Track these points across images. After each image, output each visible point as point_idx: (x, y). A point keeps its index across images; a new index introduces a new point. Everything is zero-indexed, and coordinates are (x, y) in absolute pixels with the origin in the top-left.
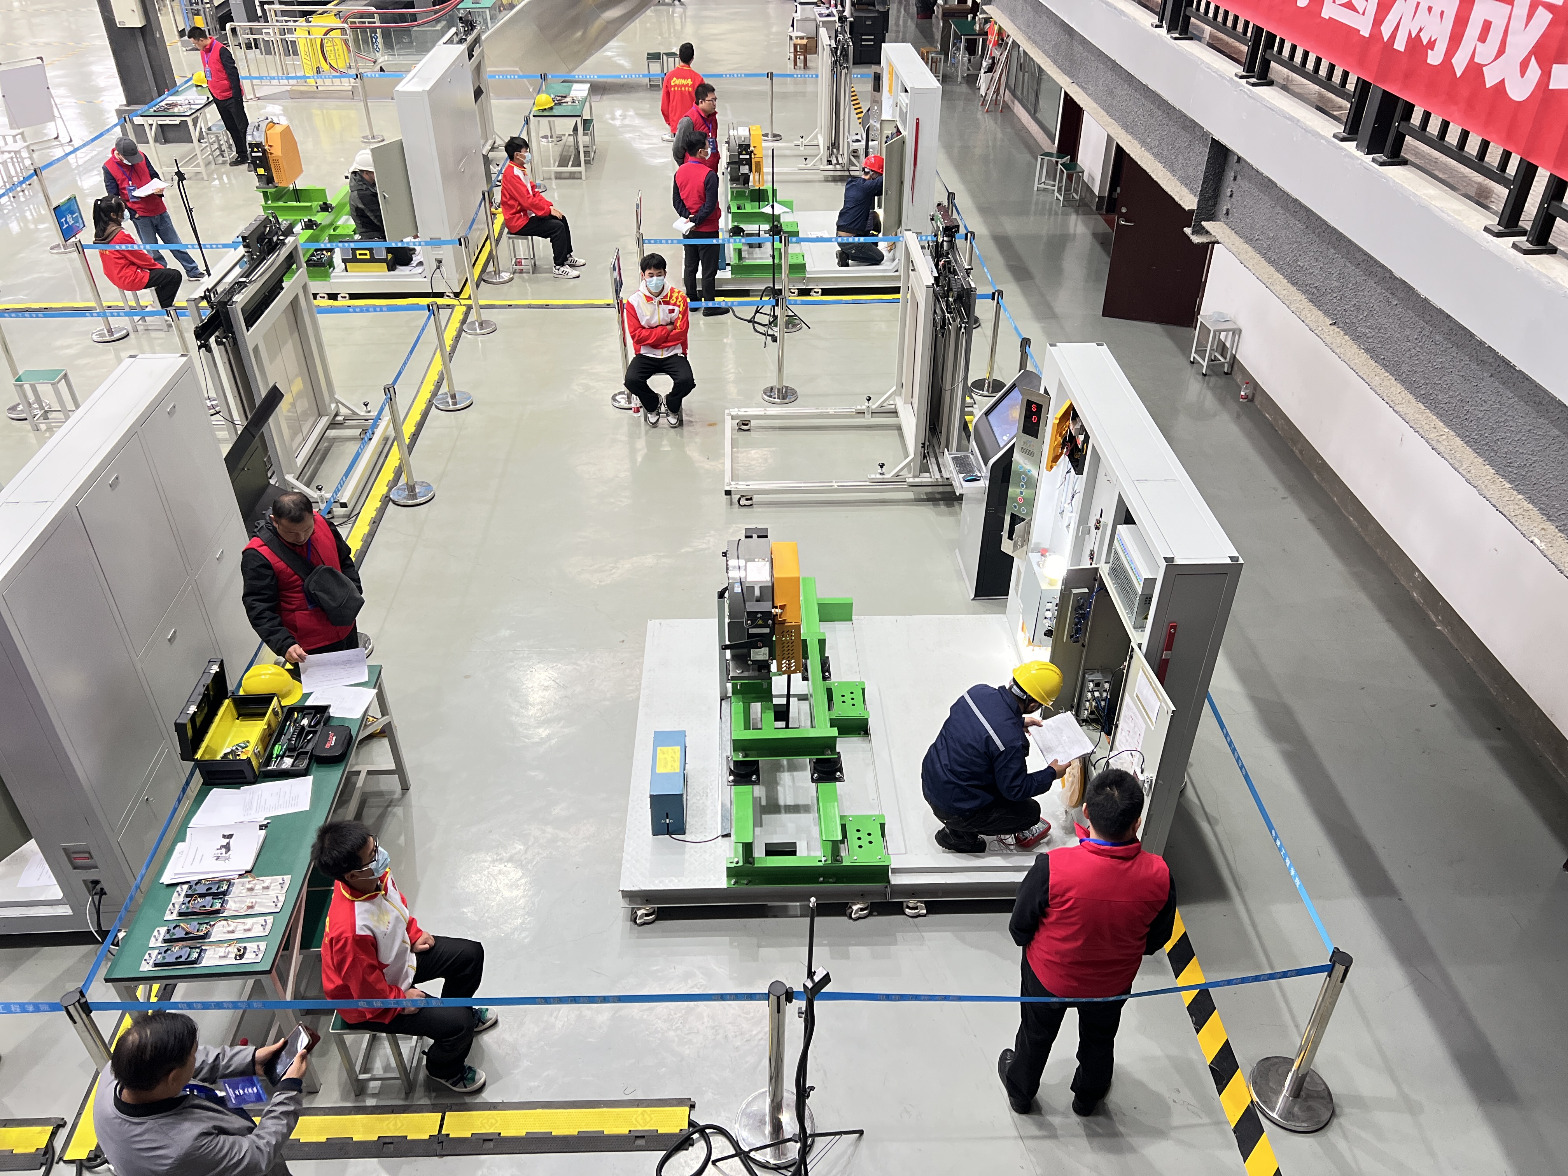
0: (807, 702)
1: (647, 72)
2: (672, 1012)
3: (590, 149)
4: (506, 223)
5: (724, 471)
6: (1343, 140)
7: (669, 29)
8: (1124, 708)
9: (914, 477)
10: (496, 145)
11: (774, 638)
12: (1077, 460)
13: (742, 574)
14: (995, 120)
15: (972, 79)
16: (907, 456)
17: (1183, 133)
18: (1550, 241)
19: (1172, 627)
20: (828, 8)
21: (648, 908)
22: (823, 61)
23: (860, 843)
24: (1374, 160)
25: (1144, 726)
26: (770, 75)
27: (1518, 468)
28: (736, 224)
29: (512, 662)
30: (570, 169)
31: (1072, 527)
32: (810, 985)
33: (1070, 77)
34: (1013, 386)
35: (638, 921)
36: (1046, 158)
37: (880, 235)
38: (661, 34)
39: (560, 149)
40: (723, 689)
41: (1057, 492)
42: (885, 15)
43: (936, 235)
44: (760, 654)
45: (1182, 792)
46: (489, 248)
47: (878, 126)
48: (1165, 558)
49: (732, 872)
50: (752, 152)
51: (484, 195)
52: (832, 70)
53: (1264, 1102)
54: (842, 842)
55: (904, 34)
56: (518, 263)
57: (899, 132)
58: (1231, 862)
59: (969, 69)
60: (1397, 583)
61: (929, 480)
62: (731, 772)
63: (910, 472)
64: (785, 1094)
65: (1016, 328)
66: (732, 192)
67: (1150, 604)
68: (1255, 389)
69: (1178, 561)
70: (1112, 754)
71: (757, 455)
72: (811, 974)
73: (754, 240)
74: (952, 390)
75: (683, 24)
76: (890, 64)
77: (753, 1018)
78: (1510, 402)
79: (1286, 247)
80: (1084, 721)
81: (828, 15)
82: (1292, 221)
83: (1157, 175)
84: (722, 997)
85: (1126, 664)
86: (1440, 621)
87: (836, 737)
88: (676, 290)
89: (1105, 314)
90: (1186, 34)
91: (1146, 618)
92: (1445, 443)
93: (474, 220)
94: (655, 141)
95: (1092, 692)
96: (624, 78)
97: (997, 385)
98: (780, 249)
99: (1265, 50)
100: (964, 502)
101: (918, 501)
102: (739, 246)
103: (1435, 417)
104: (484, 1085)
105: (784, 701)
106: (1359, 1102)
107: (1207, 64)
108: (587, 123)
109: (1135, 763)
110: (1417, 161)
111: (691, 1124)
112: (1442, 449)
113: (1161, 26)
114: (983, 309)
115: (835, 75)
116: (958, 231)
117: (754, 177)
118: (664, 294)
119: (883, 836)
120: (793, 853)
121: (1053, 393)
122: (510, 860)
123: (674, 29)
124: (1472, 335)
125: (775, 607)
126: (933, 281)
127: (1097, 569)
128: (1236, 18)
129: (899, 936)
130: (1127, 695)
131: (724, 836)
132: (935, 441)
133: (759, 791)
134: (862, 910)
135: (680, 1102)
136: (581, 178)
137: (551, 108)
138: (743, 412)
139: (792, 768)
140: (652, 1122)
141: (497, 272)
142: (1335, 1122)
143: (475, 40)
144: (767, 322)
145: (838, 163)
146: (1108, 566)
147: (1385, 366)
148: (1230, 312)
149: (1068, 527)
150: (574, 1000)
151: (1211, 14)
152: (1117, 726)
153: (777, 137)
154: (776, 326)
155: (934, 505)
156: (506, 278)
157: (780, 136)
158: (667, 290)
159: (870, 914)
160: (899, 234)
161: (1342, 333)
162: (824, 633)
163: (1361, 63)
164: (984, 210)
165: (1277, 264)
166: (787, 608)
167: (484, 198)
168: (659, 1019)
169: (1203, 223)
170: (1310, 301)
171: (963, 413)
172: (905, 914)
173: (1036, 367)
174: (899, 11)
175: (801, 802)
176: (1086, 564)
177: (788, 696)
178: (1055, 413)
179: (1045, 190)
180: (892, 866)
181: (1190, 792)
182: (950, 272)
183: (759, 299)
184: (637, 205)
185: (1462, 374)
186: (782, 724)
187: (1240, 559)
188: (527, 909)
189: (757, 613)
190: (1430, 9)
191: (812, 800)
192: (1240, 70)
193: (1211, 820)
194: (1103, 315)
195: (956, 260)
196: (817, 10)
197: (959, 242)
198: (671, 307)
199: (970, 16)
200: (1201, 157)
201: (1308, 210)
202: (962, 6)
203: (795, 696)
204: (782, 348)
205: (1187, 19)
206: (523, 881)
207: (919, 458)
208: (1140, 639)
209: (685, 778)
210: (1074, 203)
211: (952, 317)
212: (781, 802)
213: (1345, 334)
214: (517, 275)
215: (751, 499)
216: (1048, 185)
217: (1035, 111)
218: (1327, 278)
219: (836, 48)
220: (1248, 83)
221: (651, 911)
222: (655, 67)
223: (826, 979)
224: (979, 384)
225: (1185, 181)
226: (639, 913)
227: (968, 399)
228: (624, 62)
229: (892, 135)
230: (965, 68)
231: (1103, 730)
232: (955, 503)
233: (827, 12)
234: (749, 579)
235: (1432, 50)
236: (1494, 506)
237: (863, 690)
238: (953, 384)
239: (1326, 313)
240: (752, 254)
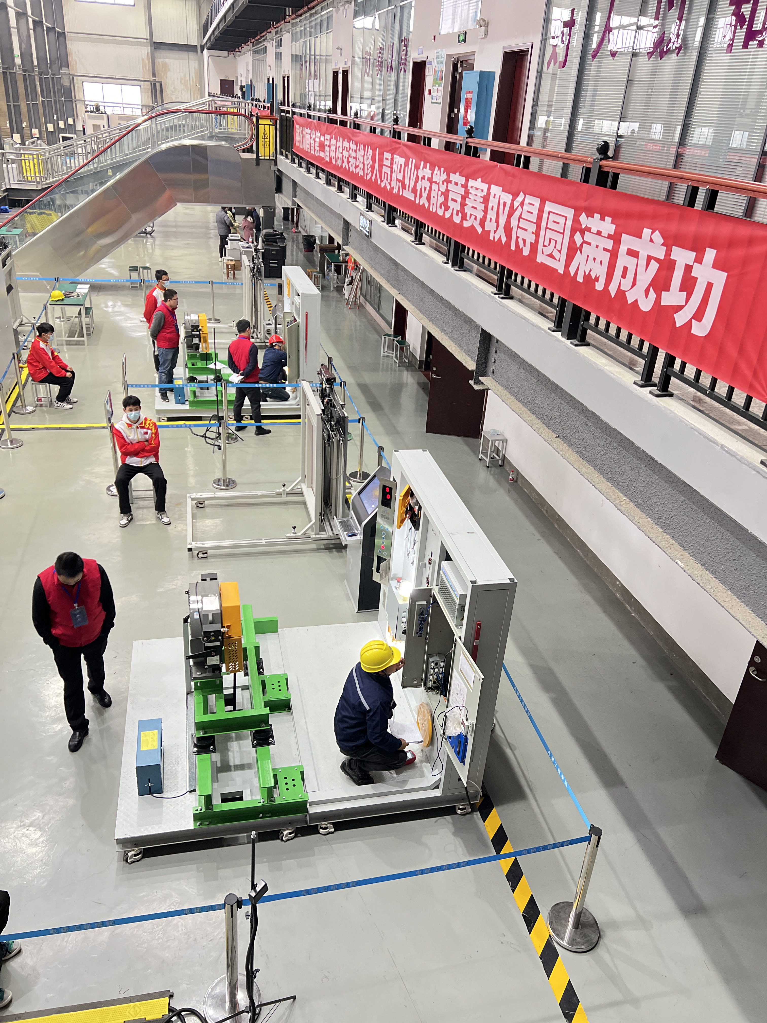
0: (248, 691)
1: (129, 279)
2: (155, 926)
3: (90, 326)
4: (30, 374)
5: (186, 535)
6: (554, 331)
7: (144, 252)
8: (453, 678)
9: (316, 534)
10: (23, 322)
11: (223, 649)
12: (415, 522)
13: (200, 606)
14: (355, 314)
15: (339, 289)
16: (310, 521)
17: (465, 325)
18: (669, 389)
19: (478, 624)
20: (248, 243)
21: (137, 850)
22: (245, 275)
23: (287, 786)
24: (571, 343)
25: (466, 690)
26: (212, 283)
27: (665, 520)
28: (191, 375)
29: (33, 677)
30: (76, 339)
31: (415, 563)
32: (253, 894)
33: (398, 290)
34: (374, 476)
35: (129, 861)
36: (387, 337)
37: (287, 383)
38: (138, 255)
39: (69, 325)
40: (188, 686)
41: (405, 542)
42: (284, 249)
43: (321, 384)
44: (214, 660)
45: (493, 730)
46: (18, 391)
47: (282, 315)
48: (471, 581)
49: (197, 817)
50: (201, 330)
51: (14, 355)
52: (252, 280)
53: (557, 935)
54: (275, 787)
55: (297, 261)
56: (39, 400)
57: (295, 320)
58: (526, 773)
59: (337, 283)
60: (607, 588)
61: (325, 536)
62: (195, 746)
63: (313, 532)
64: (239, 977)
65: (374, 440)
66: (188, 355)
67: (464, 610)
68: (517, 475)
69: (479, 583)
70: (448, 710)
71: (210, 524)
72: (254, 887)
73: (204, 385)
74: (337, 479)
75: (153, 250)
76: (287, 279)
77: (214, 923)
78: (657, 481)
79: (527, 392)
80: (429, 688)
81: (248, 248)
82: (530, 377)
83: (451, 349)
84: (191, 911)
85: (453, 649)
86: (633, 610)
87: (267, 715)
88: (149, 419)
89: (427, 431)
90: (463, 268)
91: (463, 619)
92: (624, 506)
93: (6, 372)
94: (135, 321)
95: (434, 669)
96: (113, 281)
97: (365, 475)
98: (222, 391)
99: (507, 279)
100: (348, 549)
101: (319, 549)
102: (194, 389)
103: (617, 491)
104: (11, 1001)
105: (231, 691)
106: (615, 925)
107: (476, 286)
108: (88, 310)
109: (462, 714)
110: (595, 344)
111: (171, 1010)
112: (623, 509)
113: (447, 263)
114: (353, 429)
115: (254, 284)
116: (335, 381)
117: (202, 346)
118: (140, 422)
119: (303, 780)
120: (241, 799)
121: (398, 481)
122: (31, 825)
123: (148, 252)
124: (633, 443)
125: (223, 627)
126: (321, 412)
127: (431, 589)
128: (490, 261)
129: (316, 849)
130: (454, 670)
131: (191, 792)
132: (328, 511)
133: (216, 757)
134: (290, 833)
135: (161, 995)
136: (84, 345)
137: (62, 300)
138: (199, 496)
139: (239, 738)
140: (141, 1012)
141: (24, 406)
142: (601, 941)
143: (8, 255)
144: (214, 437)
145: (258, 338)
146: (438, 587)
147: (588, 461)
148: (500, 428)
149: (412, 563)
150: (80, 928)
151: (476, 257)
152: (450, 691)
153: (217, 321)
154: (220, 439)
155: (329, 552)
156: (30, 410)
157: (219, 320)
158: (142, 419)
159: (296, 836)
160: (298, 382)
161: (563, 442)
162: (258, 642)
163: (560, 289)
164: (352, 368)
165: (524, 402)
166: (232, 627)
167: (14, 358)
168: (145, 932)
169: (480, 378)
170: (543, 423)
171: (345, 493)
172: (320, 833)
173: (388, 464)
174: (293, 246)
175: (245, 762)
176: (425, 586)
177: (235, 688)
178: (400, 492)
179: (387, 356)
180: (309, 801)
181: (497, 729)
182: (331, 406)
183: (208, 422)
184: (123, 363)
185: (630, 465)
186: (231, 708)
187: (515, 579)
188: (44, 861)
189: (211, 632)
190: (594, 259)
191: (253, 760)
192: (494, 290)
193: (512, 747)
194: (427, 432)
195: (335, 399)
196: (241, 244)
197: (336, 388)
198: (145, 430)
199: (336, 252)
200: (476, 340)
201: (538, 371)
202: (331, 245)
203: (239, 687)
204: (225, 453)
205: (462, 260)
206: (41, 840)
207: (318, 522)
208: (460, 633)
209: (162, 753)
210: (405, 365)
211: (334, 434)
212: (232, 764)
213: (565, 443)
214: (38, 408)
215: (206, 553)
216: (389, 353)
217: (379, 309)
218: (551, 410)
219: (253, 268)
220: (499, 297)
221: (139, 852)
222: (135, 276)
223: (265, 888)
224: (354, 475)
225: (468, 353)
226: (130, 854)
227: (347, 484)
228: (113, 271)
229: (291, 321)
230: (335, 282)
231: (442, 693)
232: (343, 550)
233: (247, 245)
234: (204, 609)
235: (598, 282)
236: (654, 542)
237: (287, 679)
238: (337, 475)
239: (553, 430)
240: (203, 393)
